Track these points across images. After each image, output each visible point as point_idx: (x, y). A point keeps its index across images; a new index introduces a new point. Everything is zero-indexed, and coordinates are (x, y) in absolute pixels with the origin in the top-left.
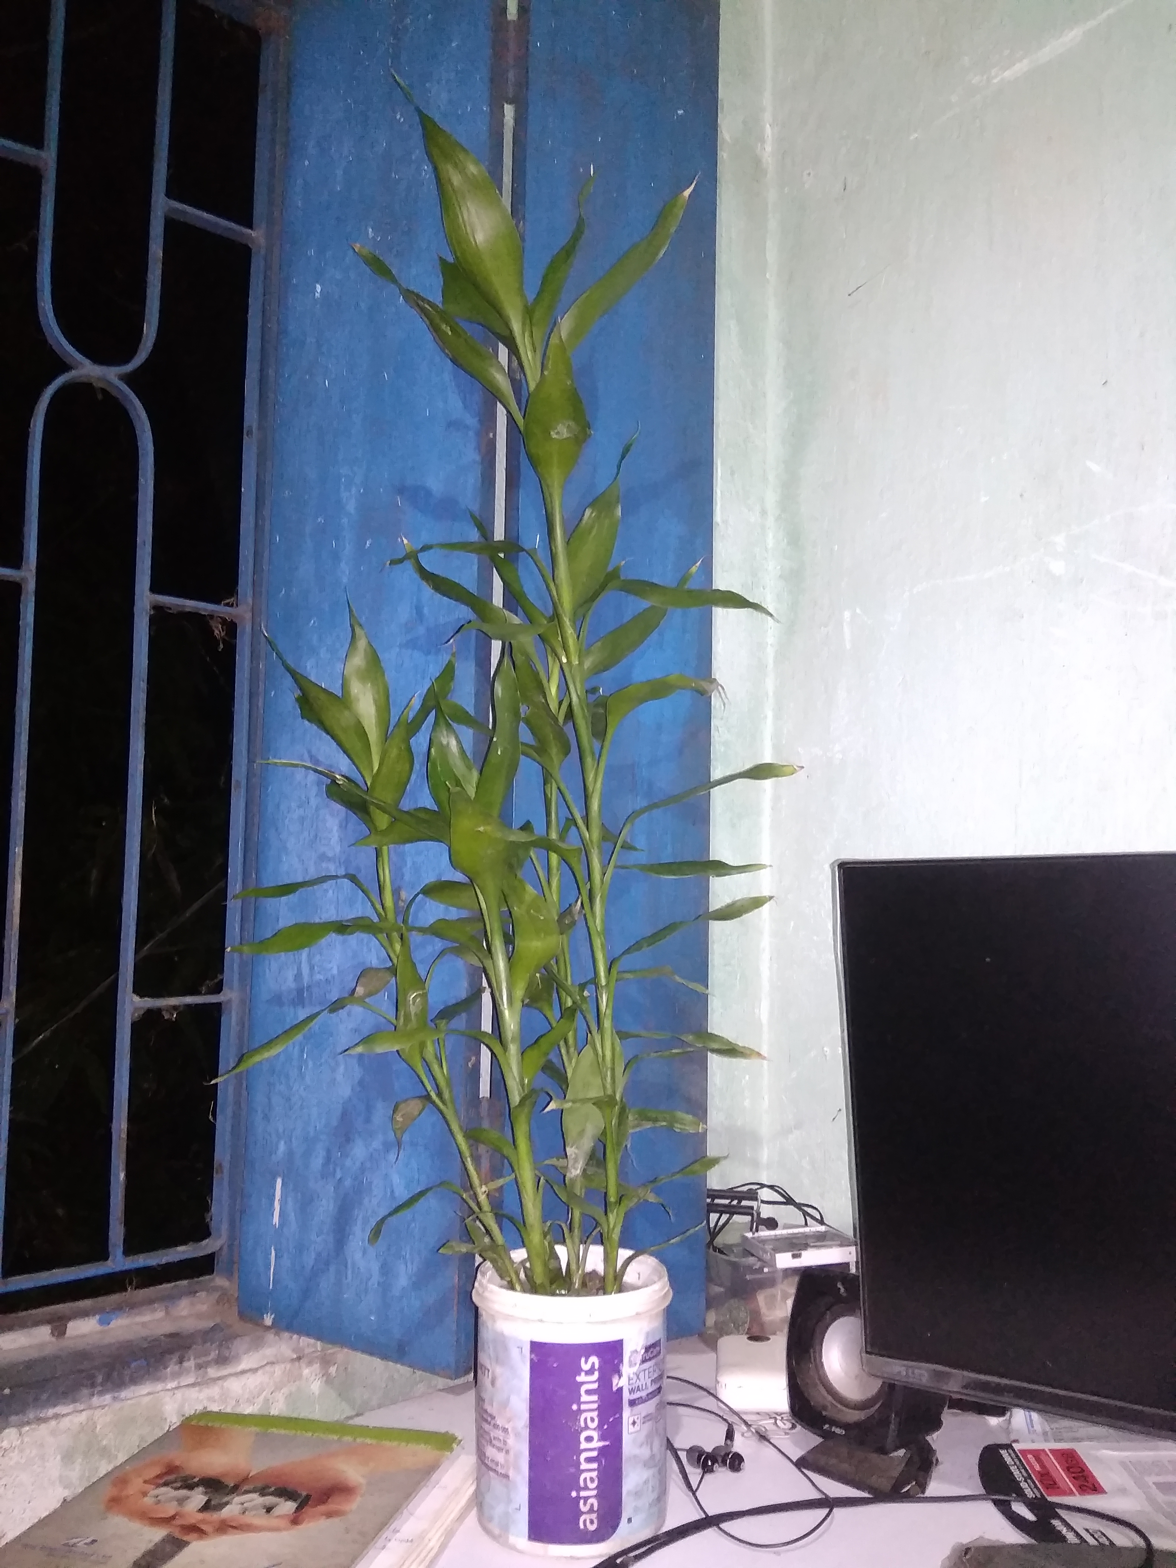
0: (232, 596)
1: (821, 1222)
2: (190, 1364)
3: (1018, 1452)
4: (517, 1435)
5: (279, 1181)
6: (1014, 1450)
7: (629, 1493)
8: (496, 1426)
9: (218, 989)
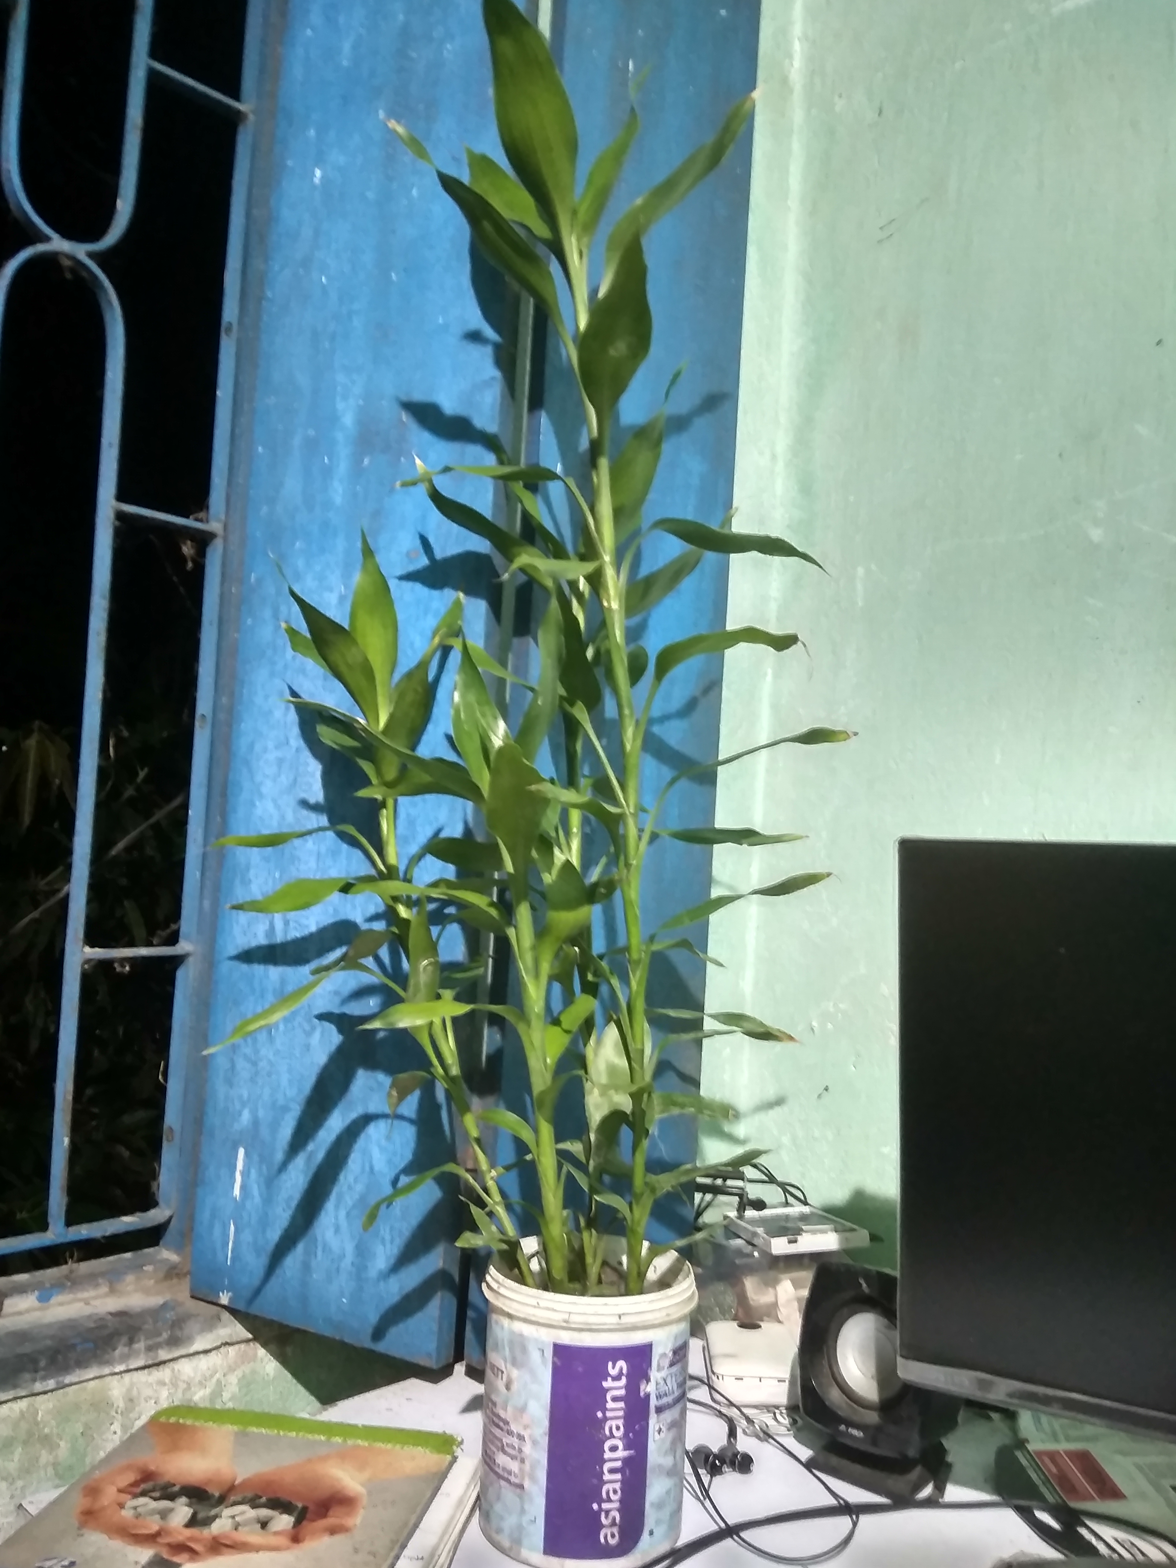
0: (201, 510)
1: (806, 1203)
2: (140, 1345)
3: (1033, 1454)
4: (535, 1443)
5: (241, 1152)
6: (1028, 1451)
7: (652, 1504)
8: (510, 1433)
9: (173, 939)
